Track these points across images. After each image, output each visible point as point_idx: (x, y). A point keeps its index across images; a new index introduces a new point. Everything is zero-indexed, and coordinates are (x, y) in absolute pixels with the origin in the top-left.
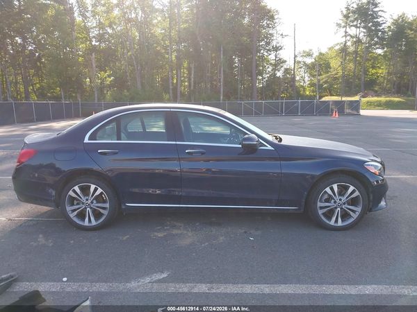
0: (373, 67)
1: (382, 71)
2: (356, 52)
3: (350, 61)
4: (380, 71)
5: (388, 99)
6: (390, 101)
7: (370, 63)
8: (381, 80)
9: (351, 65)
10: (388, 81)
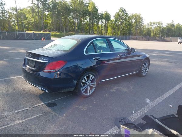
0: (46, 19)
1: (49, 22)
2: (38, 11)
3: (36, 15)
4: (49, 21)
5: (55, 33)
6: (56, 34)
7: (44, 17)
8: (49, 25)
9: (37, 17)
10: (52, 26)
